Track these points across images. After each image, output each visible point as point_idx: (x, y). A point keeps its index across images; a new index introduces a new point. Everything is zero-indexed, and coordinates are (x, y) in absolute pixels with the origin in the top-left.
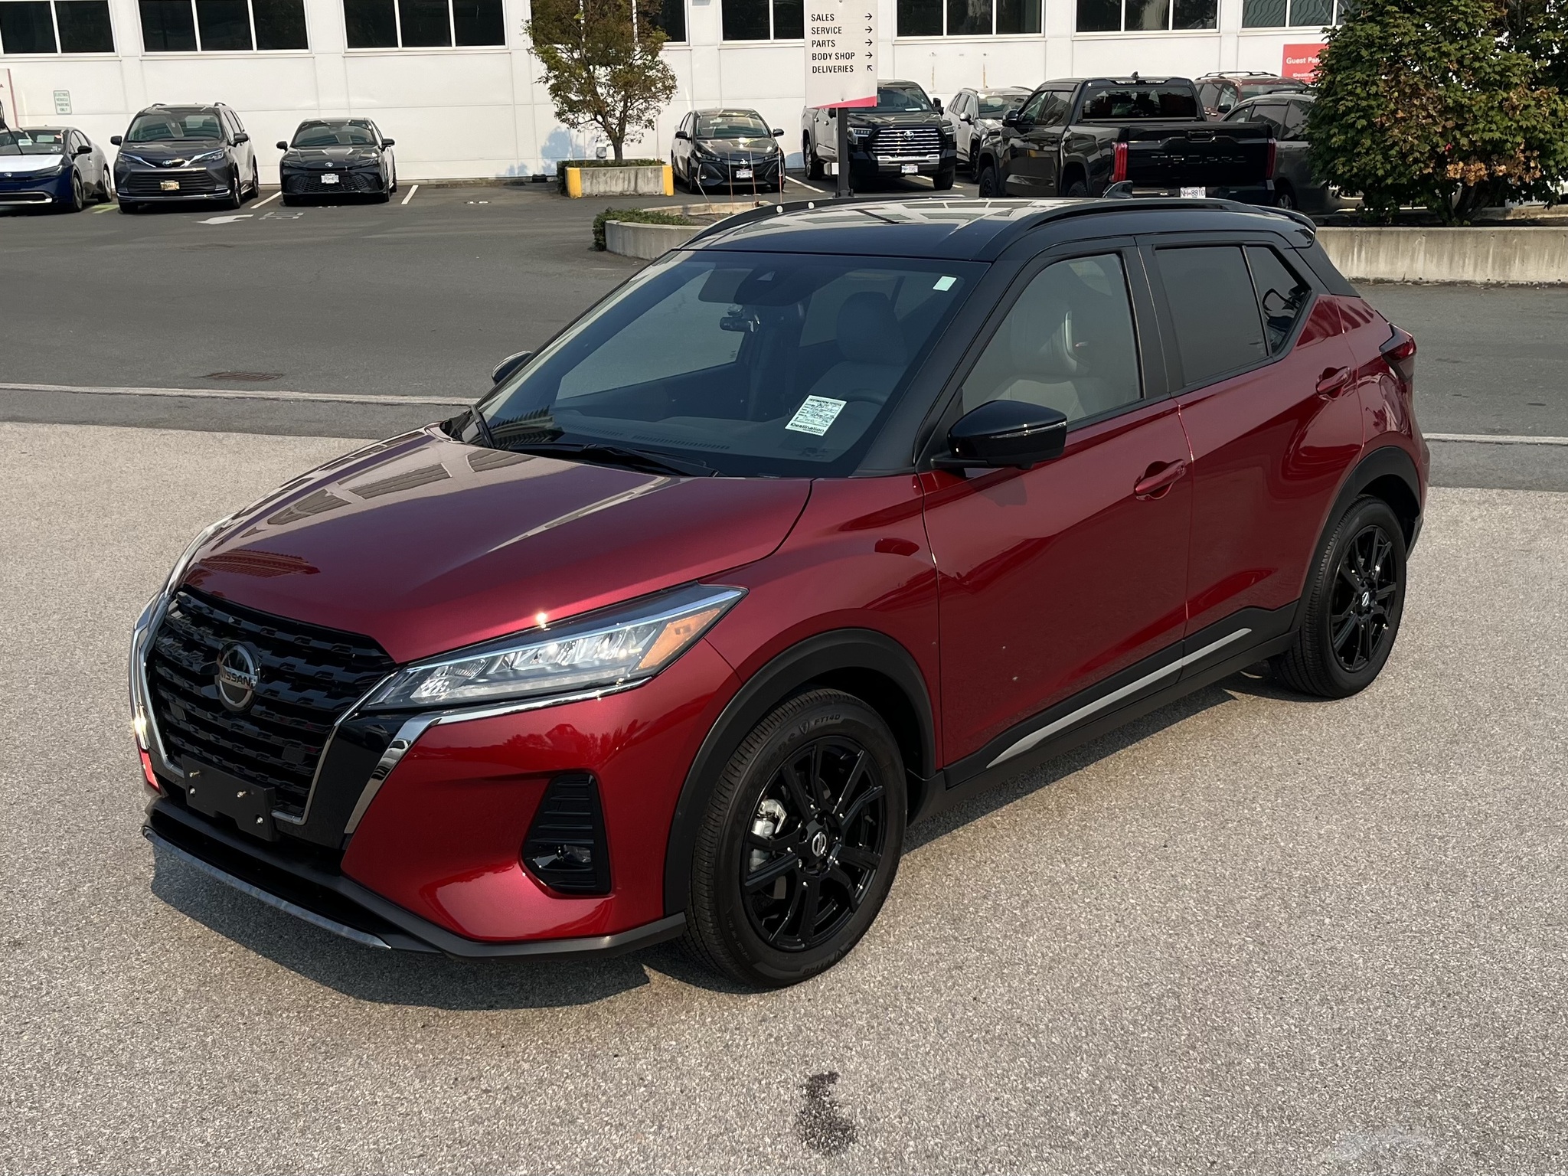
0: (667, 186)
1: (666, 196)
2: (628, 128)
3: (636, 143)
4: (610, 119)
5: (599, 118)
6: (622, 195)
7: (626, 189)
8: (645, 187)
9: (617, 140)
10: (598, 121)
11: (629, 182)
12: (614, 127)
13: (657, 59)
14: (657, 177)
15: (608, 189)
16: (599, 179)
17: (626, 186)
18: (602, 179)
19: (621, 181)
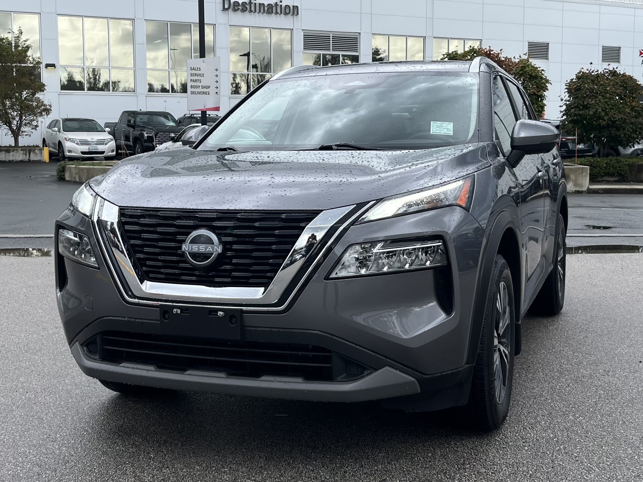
0: (46, 157)
1: (45, 162)
2: (23, 129)
3: (28, 136)
4: (12, 126)
5: (8, 125)
6: (22, 161)
7: (24, 159)
8: (33, 157)
9: (16, 134)
10: (7, 126)
11: (26, 155)
12: (15, 128)
13: (35, 96)
14: (41, 153)
15: (14, 159)
16: (10, 154)
17: (24, 157)
18: (12, 153)
19: (21, 155)
